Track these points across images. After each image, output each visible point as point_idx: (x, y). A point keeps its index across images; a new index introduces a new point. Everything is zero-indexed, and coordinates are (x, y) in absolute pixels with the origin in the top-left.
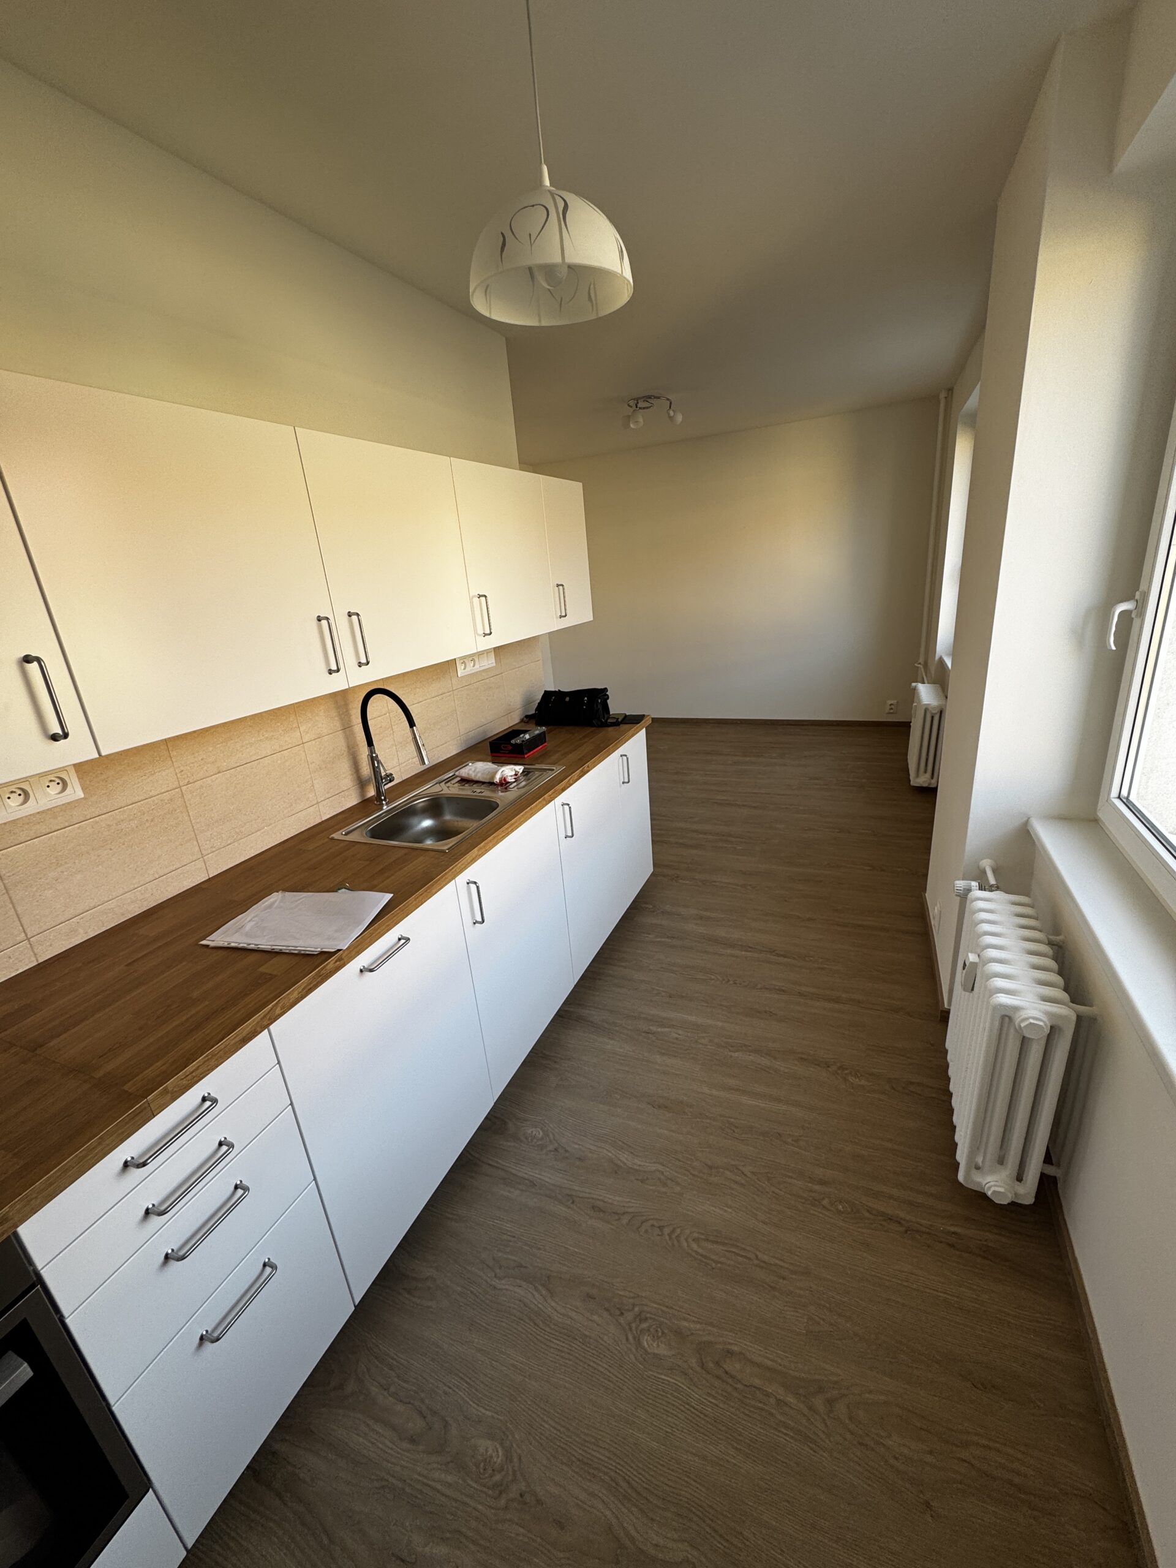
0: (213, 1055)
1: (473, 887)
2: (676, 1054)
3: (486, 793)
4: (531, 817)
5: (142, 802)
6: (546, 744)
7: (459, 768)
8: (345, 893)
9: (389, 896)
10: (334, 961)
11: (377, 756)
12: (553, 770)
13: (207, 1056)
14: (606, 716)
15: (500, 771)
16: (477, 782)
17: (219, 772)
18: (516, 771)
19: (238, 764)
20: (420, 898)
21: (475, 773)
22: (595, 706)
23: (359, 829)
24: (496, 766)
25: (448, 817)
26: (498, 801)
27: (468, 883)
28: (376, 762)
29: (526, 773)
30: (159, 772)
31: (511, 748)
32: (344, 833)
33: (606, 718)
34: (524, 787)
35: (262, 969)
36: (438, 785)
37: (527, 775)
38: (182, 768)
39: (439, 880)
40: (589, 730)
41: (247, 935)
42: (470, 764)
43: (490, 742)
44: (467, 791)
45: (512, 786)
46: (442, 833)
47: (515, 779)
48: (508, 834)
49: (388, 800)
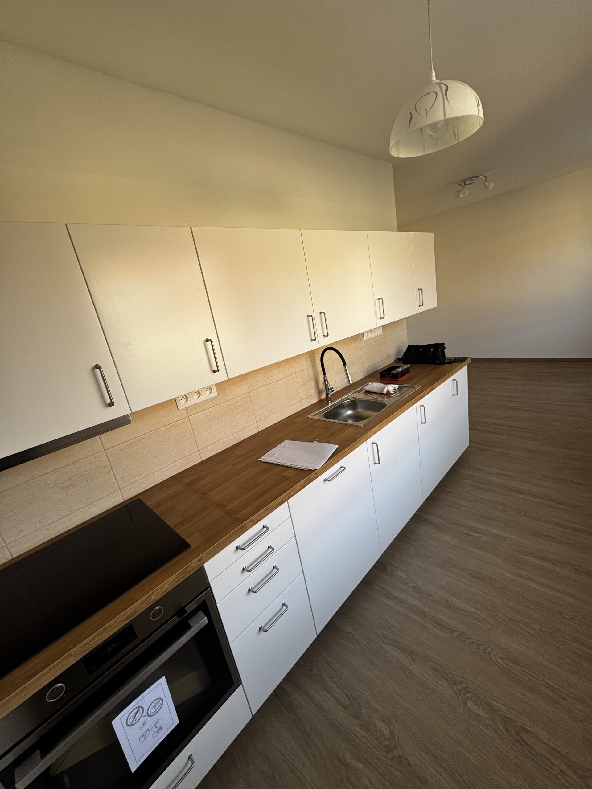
0: (268, 508)
1: (375, 445)
2: (486, 550)
3: (379, 398)
4: (404, 412)
5: (236, 398)
6: (410, 373)
7: (364, 385)
8: (316, 443)
9: (337, 446)
10: (314, 474)
11: (327, 379)
12: (415, 387)
13: (266, 508)
14: (444, 358)
15: (386, 388)
16: (374, 393)
17: (263, 386)
18: (395, 388)
19: (270, 383)
20: (351, 449)
21: (373, 388)
22: (437, 353)
23: (318, 414)
24: (384, 385)
25: (360, 410)
26: (386, 403)
27: (372, 443)
28: (326, 382)
29: (399, 389)
30: (242, 385)
31: (391, 375)
32: (313, 415)
33: (443, 360)
34: (399, 396)
35: (284, 474)
36: (354, 393)
37: (400, 390)
38: (250, 384)
39: (359, 441)
40: (434, 366)
41: (276, 458)
42: (370, 384)
43: (380, 373)
44: (369, 397)
45: (392, 395)
46: (357, 418)
47: (394, 391)
48: (392, 420)
49: (331, 400)
